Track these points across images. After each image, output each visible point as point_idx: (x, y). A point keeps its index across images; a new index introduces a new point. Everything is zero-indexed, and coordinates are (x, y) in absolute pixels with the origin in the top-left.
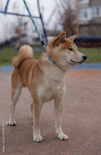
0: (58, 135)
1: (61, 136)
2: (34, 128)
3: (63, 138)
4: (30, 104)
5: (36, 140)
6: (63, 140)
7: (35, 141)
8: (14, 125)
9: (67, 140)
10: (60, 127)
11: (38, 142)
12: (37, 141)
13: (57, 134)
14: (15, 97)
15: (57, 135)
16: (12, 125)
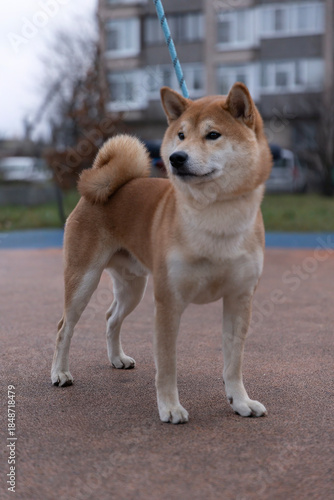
0: (235, 401)
1: (246, 405)
2: (159, 382)
3: (250, 410)
4: (111, 319)
5: (171, 417)
6: (252, 415)
7: (169, 422)
8: (68, 384)
9: (263, 415)
10: (238, 378)
11: (179, 423)
12: (175, 420)
13: (231, 400)
14: (78, 294)
15: (232, 402)
16: (61, 384)
